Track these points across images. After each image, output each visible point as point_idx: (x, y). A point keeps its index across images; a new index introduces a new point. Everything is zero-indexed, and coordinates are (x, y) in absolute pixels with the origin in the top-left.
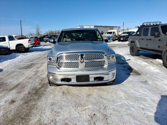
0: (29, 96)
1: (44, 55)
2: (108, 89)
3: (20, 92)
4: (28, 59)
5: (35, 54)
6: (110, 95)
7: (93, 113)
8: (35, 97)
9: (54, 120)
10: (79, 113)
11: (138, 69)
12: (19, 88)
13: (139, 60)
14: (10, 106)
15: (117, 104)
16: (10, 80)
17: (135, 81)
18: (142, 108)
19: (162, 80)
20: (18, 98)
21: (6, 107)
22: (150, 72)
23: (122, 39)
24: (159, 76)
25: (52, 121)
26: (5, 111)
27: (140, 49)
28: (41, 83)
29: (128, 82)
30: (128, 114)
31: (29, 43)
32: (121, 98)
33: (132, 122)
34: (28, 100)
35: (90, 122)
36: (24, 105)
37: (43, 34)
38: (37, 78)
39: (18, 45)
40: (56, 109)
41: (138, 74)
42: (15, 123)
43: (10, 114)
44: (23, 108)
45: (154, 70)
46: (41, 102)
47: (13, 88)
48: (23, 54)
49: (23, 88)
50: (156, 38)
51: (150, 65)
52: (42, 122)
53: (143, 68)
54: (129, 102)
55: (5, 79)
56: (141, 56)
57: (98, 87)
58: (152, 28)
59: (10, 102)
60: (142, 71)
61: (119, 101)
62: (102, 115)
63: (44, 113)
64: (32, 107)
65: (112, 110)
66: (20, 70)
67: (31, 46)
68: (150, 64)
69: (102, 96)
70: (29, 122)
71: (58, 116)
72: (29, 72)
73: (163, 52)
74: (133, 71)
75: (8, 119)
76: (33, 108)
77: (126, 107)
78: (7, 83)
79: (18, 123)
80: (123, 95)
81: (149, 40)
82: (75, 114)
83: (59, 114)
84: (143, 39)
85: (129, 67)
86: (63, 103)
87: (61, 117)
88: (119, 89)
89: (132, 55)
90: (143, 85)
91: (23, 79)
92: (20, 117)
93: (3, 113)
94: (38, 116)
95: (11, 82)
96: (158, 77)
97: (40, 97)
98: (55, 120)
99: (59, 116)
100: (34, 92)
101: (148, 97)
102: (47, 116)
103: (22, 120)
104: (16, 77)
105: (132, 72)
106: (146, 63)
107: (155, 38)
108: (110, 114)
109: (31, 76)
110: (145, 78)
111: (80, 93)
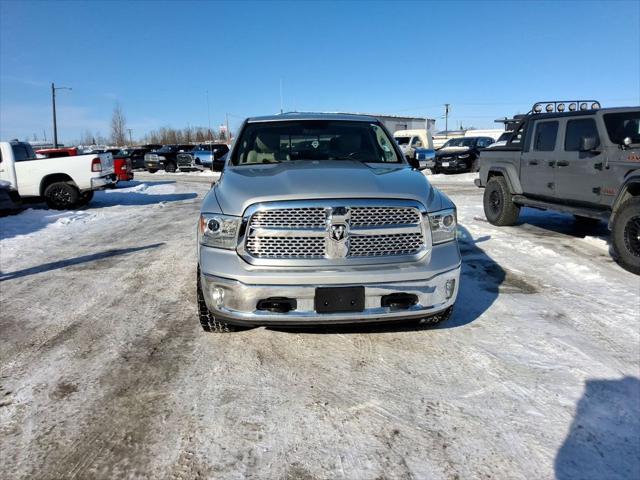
0: (128, 368)
1: (154, 217)
2: (426, 343)
3: (89, 356)
4: (94, 231)
5: (116, 214)
6: (438, 363)
7: (392, 427)
8: (153, 372)
9: (246, 455)
10: (335, 427)
11: (525, 270)
12: (82, 339)
13: (520, 239)
14: (58, 405)
15: (470, 394)
16: (39, 311)
17: (519, 312)
18: (565, 407)
19: (619, 310)
20: (85, 376)
21: (41, 409)
22: (567, 281)
23: (446, 165)
24: (604, 296)
25: (240, 458)
26: (44, 425)
27: (524, 200)
28: (164, 319)
29: (496, 318)
30: (518, 428)
31: (93, 171)
32: (480, 375)
33: (541, 455)
34: (128, 382)
35: (385, 460)
36: (115, 401)
37: (138, 141)
38: (144, 303)
39: (49, 180)
40: (244, 413)
41: (525, 288)
42: (91, 466)
43: (63, 433)
44: (112, 413)
45: (582, 275)
46: (180, 391)
47: (54, 339)
48: (72, 212)
49: (96, 338)
50: (588, 159)
51: (563, 258)
52: (201, 461)
53: (540, 269)
54: (514, 386)
55: (14, 306)
56: (527, 226)
57: (389, 335)
58: (569, 122)
59: (54, 389)
60: (538, 277)
61: (478, 383)
62: (425, 435)
63: (202, 429)
64: (151, 409)
65: (459, 414)
66: (72, 273)
67: (102, 182)
68: (566, 255)
69: (410, 368)
70: (149, 461)
71: (257, 438)
72: (106, 280)
73: (615, 210)
74: (507, 277)
75: (61, 453)
76: (152, 412)
77: (506, 405)
78: (28, 322)
79: (104, 466)
80: (484, 362)
81: (560, 164)
82: (323, 430)
83: (260, 430)
84: (534, 163)
85: (488, 265)
86: (267, 392)
87: (270, 442)
88: (465, 342)
89: (494, 222)
90: (554, 329)
91: (90, 305)
92: (107, 444)
93: (34, 431)
94: (179, 440)
95: (43, 318)
96: (602, 301)
97: (171, 371)
98: (250, 453)
99: (260, 437)
100: (145, 353)
101: (580, 368)
102: (215, 439)
103: (116, 454)
104: (57, 299)
105: (504, 282)
106: (550, 252)
107: (581, 157)
108: (455, 428)
109: (118, 294)
110: (556, 303)
111: (324, 355)
